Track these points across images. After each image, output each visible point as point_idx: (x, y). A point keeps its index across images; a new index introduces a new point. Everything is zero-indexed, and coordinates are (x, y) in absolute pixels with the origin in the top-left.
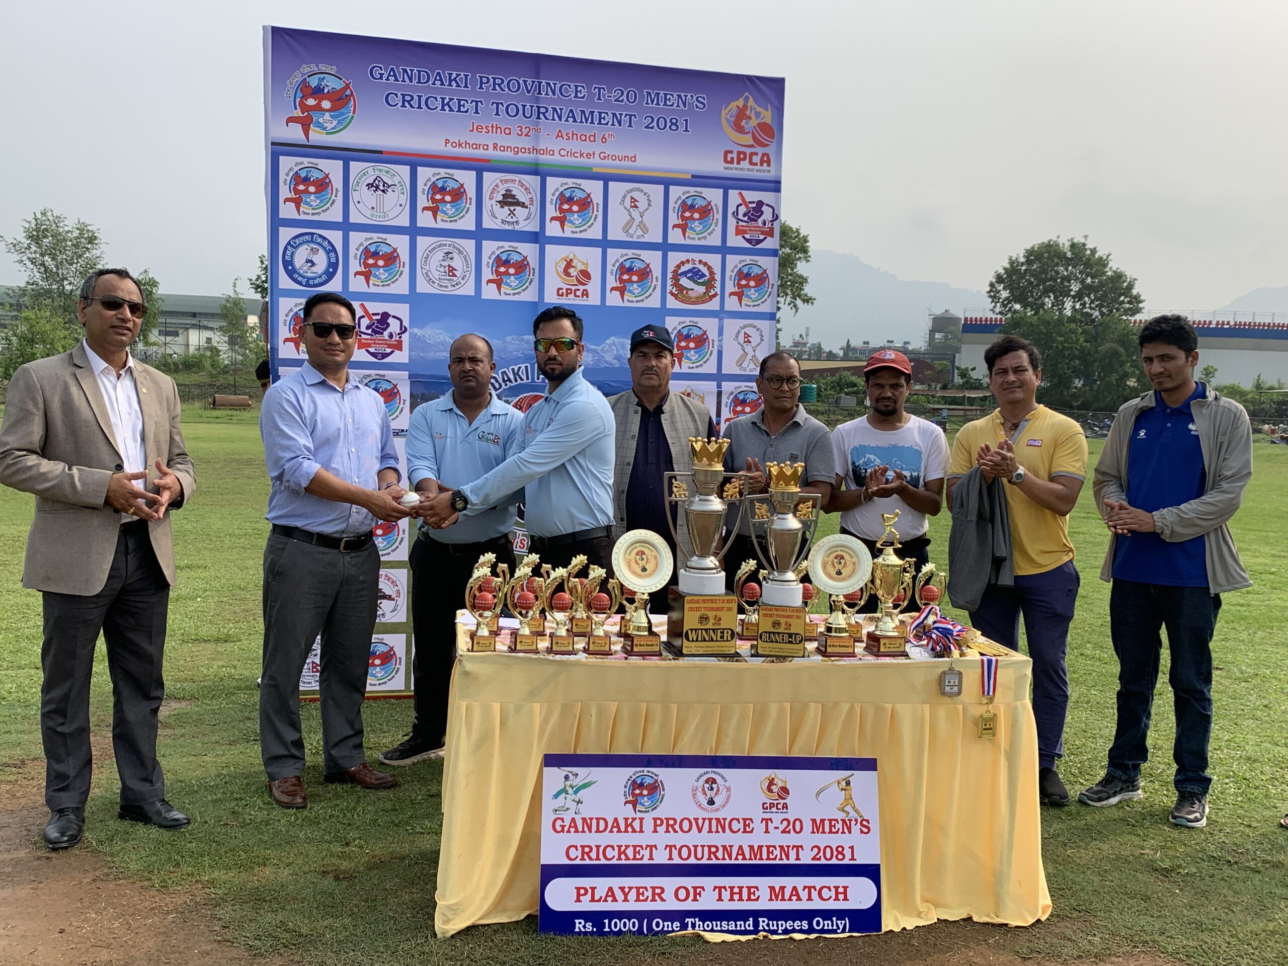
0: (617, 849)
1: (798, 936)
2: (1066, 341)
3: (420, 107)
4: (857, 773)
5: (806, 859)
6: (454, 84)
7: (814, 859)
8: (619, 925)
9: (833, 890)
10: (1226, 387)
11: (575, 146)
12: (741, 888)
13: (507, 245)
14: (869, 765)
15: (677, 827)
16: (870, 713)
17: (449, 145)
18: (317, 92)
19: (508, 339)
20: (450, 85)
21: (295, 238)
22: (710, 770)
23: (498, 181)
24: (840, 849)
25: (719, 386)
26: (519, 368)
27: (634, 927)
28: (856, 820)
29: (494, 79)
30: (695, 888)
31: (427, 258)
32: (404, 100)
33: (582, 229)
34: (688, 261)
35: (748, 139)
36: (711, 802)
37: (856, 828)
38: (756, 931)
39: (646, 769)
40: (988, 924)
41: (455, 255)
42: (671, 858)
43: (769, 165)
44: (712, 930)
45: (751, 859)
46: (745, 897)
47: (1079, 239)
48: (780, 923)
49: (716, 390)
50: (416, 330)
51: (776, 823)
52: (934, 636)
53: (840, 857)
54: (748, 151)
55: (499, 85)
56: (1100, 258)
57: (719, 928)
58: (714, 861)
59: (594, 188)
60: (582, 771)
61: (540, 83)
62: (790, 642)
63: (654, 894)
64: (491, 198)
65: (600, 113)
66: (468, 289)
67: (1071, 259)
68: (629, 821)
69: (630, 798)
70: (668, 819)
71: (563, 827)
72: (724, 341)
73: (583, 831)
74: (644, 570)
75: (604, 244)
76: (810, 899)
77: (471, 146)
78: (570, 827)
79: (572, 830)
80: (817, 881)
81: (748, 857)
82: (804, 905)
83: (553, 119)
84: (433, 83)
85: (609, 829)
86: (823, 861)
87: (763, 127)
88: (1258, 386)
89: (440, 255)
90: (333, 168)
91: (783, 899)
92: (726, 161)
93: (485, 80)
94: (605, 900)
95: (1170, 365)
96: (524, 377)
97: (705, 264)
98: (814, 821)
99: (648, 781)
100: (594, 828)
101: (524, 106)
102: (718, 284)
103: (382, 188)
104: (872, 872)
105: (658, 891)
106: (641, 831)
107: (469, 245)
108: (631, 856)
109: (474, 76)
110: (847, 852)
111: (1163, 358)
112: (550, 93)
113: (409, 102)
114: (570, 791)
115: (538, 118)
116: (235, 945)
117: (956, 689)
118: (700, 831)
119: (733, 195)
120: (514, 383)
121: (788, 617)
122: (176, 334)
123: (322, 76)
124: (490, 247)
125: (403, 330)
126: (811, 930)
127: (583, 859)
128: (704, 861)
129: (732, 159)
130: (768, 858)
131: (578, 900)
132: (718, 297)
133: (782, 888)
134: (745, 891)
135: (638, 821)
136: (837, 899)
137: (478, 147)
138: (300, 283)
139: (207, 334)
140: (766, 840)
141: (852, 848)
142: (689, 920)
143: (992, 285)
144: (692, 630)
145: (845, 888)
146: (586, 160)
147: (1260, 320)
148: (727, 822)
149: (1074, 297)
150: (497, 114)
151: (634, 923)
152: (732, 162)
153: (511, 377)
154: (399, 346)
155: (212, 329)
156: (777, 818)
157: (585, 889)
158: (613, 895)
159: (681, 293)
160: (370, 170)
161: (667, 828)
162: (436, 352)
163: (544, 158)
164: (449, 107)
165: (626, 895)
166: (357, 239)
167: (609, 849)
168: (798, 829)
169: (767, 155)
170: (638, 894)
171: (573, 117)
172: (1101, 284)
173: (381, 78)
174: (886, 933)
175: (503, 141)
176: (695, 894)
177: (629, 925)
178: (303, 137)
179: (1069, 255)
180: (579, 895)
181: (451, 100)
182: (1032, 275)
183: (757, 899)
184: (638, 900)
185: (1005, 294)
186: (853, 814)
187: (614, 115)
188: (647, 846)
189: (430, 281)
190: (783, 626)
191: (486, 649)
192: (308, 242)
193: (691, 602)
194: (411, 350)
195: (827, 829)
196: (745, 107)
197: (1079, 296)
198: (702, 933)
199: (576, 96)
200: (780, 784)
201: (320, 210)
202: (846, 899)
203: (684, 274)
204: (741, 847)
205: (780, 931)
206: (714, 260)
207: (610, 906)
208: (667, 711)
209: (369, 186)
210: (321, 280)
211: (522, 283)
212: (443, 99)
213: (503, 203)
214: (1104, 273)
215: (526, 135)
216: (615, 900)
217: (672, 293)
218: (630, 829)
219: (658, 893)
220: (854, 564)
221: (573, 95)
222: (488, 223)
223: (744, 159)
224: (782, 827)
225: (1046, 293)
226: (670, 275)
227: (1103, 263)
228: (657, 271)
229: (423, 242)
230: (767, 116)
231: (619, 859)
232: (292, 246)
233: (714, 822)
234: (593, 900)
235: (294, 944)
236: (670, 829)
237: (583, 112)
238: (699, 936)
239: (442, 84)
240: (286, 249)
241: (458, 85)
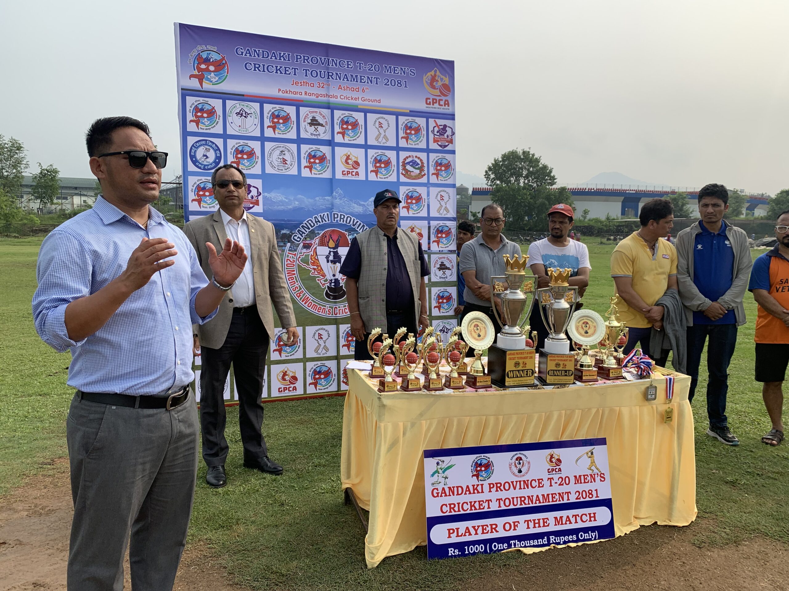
0: (469, 504)
1: (573, 545)
2: (522, 199)
3: (264, 71)
4: (596, 447)
5: (573, 499)
6: (282, 59)
7: (577, 499)
8: (474, 549)
9: (588, 515)
10: (594, 219)
11: (349, 94)
12: (539, 520)
13: (314, 147)
14: (602, 442)
15: (502, 488)
16: (607, 412)
17: (280, 92)
18: (207, 61)
19: (317, 198)
20: (280, 59)
21: (196, 142)
22: (518, 452)
23: (308, 112)
24: (590, 492)
25: (429, 223)
26: (324, 215)
27: (482, 549)
28: (598, 474)
29: (304, 56)
30: (514, 523)
31: (271, 154)
32: (255, 67)
33: (354, 138)
34: (410, 156)
35: (437, 92)
36: (520, 471)
37: (598, 479)
38: (549, 544)
39: (482, 455)
40: (666, 526)
41: (286, 152)
42: (500, 506)
43: (448, 106)
44: (525, 547)
45: (543, 502)
46: (542, 524)
47: (527, 149)
48: (561, 538)
49: (427, 225)
50: (266, 194)
51: (556, 480)
52: (642, 367)
53: (590, 496)
54: (438, 98)
55: (307, 60)
56: (536, 159)
57: (529, 545)
58: (524, 506)
59: (359, 117)
60: (446, 459)
61: (329, 59)
62: (566, 375)
63: (492, 528)
64: (304, 121)
65: (361, 77)
66: (294, 171)
67: (523, 159)
68: (475, 487)
69: (475, 473)
70: (497, 484)
71: (438, 493)
72: (430, 199)
73: (450, 495)
74: (479, 336)
75: (366, 147)
76: (576, 522)
77: (293, 93)
78: (442, 493)
79: (443, 495)
80: (579, 511)
81: (542, 501)
82: (573, 526)
83: (336, 79)
84: (271, 58)
85: (464, 492)
86: (582, 500)
87: (444, 85)
88: (608, 218)
89: (277, 152)
90: (217, 104)
91: (562, 524)
92: (427, 103)
93: (299, 57)
94: (465, 535)
95: (717, 209)
96: (327, 220)
97: (419, 158)
98: (575, 477)
99: (484, 462)
100: (456, 493)
101: (321, 72)
102: (426, 169)
103: (244, 115)
104: (607, 503)
105: (494, 526)
106: (482, 492)
107: (294, 147)
108: (478, 508)
109: (293, 55)
110: (594, 493)
111: (714, 205)
112: (334, 65)
113: (258, 68)
114: (440, 471)
115: (328, 78)
116: (243, 587)
117: (653, 396)
118: (515, 489)
119: (431, 121)
120: (322, 223)
121: (564, 360)
122: (66, 198)
123: (209, 52)
124: (305, 148)
125: (259, 194)
126: (578, 540)
127: (450, 512)
128: (518, 506)
129: (430, 102)
130: (553, 501)
131: (449, 537)
132: (426, 176)
133: (561, 517)
134: (541, 521)
135: (480, 486)
136: (590, 521)
137: (296, 93)
138: (200, 168)
139: (84, 198)
140: (551, 490)
141: (596, 490)
142: (512, 542)
143: (486, 172)
144: (510, 371)
145: (594, 514)
146: (355, 101)
147: (608, 187)
148: (529, 482)
149: (524, 177)
150: (306, 76)
151: (482, 547)
152: (430, 104)
153: (320, 220)
154: (257, 203)
155: (86, 196)
156: (556, 477)
157: (453, 530)
158: (469, 532)
159: (407, 173)
160: (238, 105)
161: (497, 489)
162: (278, 206)
163: (332, 100)
164: (280, 71)
165: (476, 531)
166: (231, 143)
167: (465, 504)
168: (567, 482)
169: (447, 101)
170: (483, 529)
171: (347, 78)
172: (537, 171)
173: (242, 54)
174: (618, 537)
175: (310, 90)
176: (515, 526)
177: (479, 548)
178: (200, 86)
179: (522, 157)
180: (450, 534)
181: (281, 67)
182: (505, 167)
183: (548, 526)
184: (483, 533)
185: (492, 176)
186: (596, 471)
187: (368, 78)
188: (486, 501)
189: (273, 166)
190: (562, 366)
191: (392, 389)
192: (204, 144)
193: (510, 354)
194: (264, 205)
195: (583, 481)
196: (435, 75)
197: (527, 177)
198: (521, 549)
199: (348, 67)
200: (557, 457)
201: (210, 127)
202: (595, 520)
203: (408, 163)
204: (537, 496)
205: (562, 543)
206: (423, 156)
207: (467, 538)
208: (497, 420)
209: (237, 114)
210: (212, 166)
211: (323, 168)
212: (277, 67)
213: (311, 124)
214: (538, 166)
215: (322, 87)
216: (470, 534)
217: (402, 174)
218: (476, 491)
219: (494, 528)
220: (595, 327)
221: (346, 66)
222: (303, 135)
223: (436, 103)
224: (559, 482)
225: (511, 176)
226: (401, 164)
227: (537, 161)
228: (394, 161)
229: (268, 145)
230: (446, 80)
231: (471, 510)
232: (195, 147)
233: (522, 483)
234: (458, 536)
235: (281, 582)
236: (498, 489)
237: (352, 76)
238: (519, 551)
239: (276, 59)
240: (191, 148)
241: (284, 60)
